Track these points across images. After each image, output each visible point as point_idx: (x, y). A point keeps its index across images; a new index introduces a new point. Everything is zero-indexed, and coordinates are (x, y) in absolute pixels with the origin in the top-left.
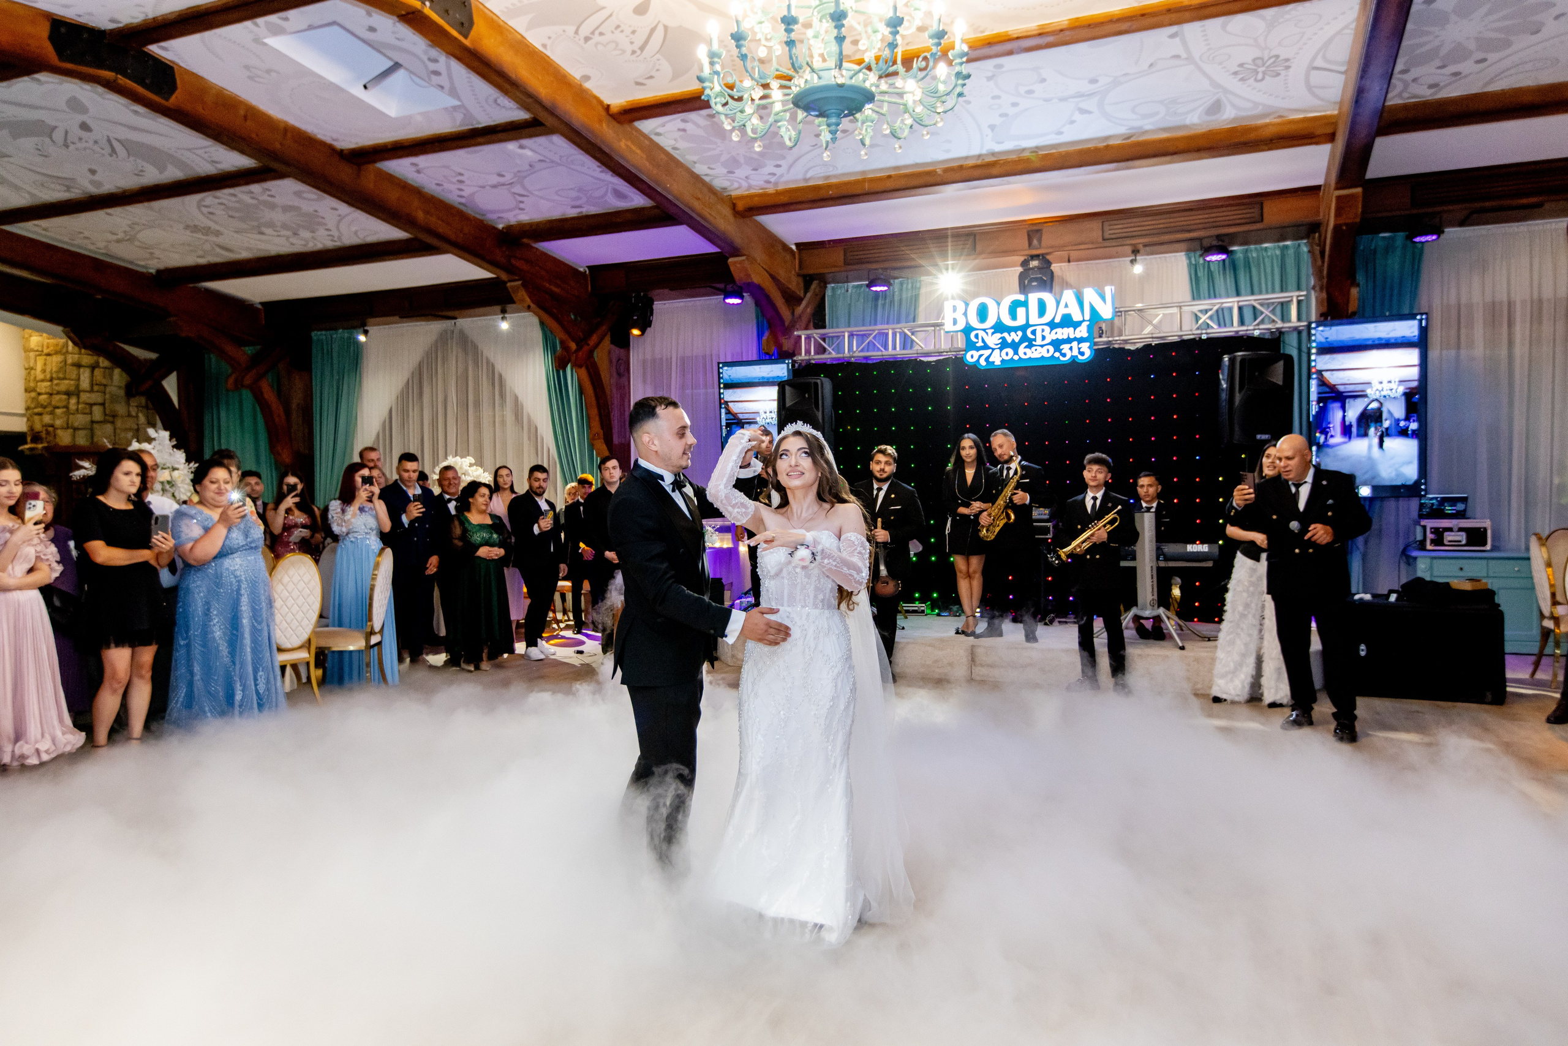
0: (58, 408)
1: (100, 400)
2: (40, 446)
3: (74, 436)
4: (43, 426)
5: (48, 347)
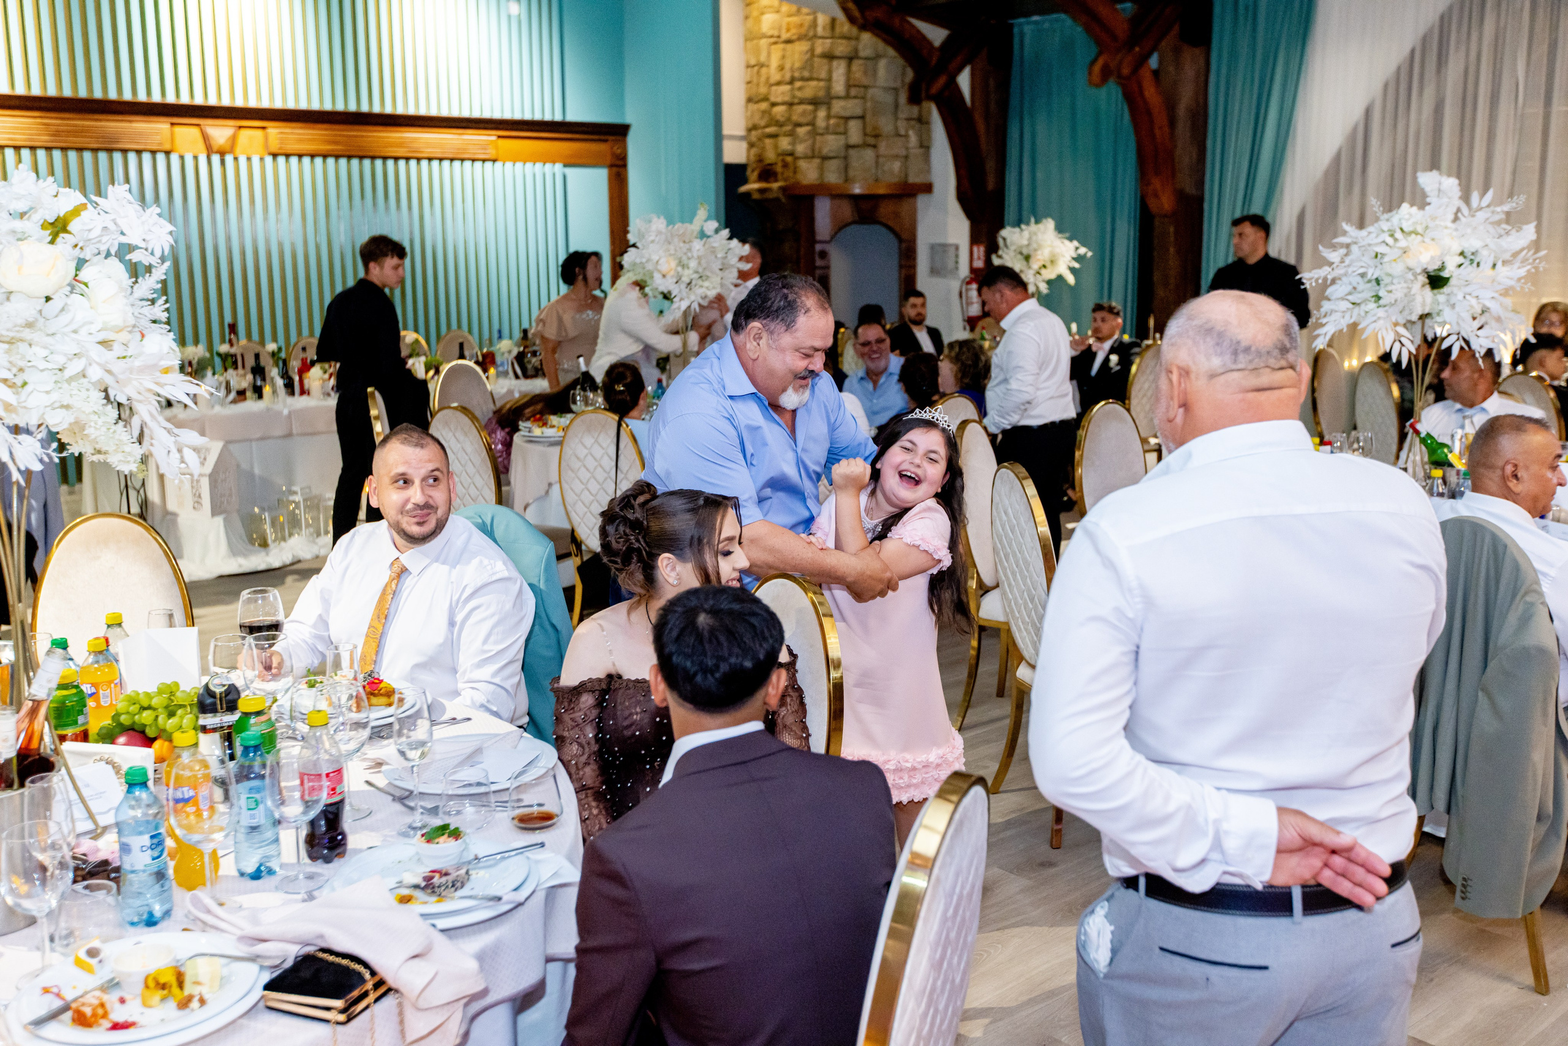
0: (800, 125)
1: (858, 111)
2: (775, 186)
3: (821, 169)
4: (779, 155)
5: (788, 30)
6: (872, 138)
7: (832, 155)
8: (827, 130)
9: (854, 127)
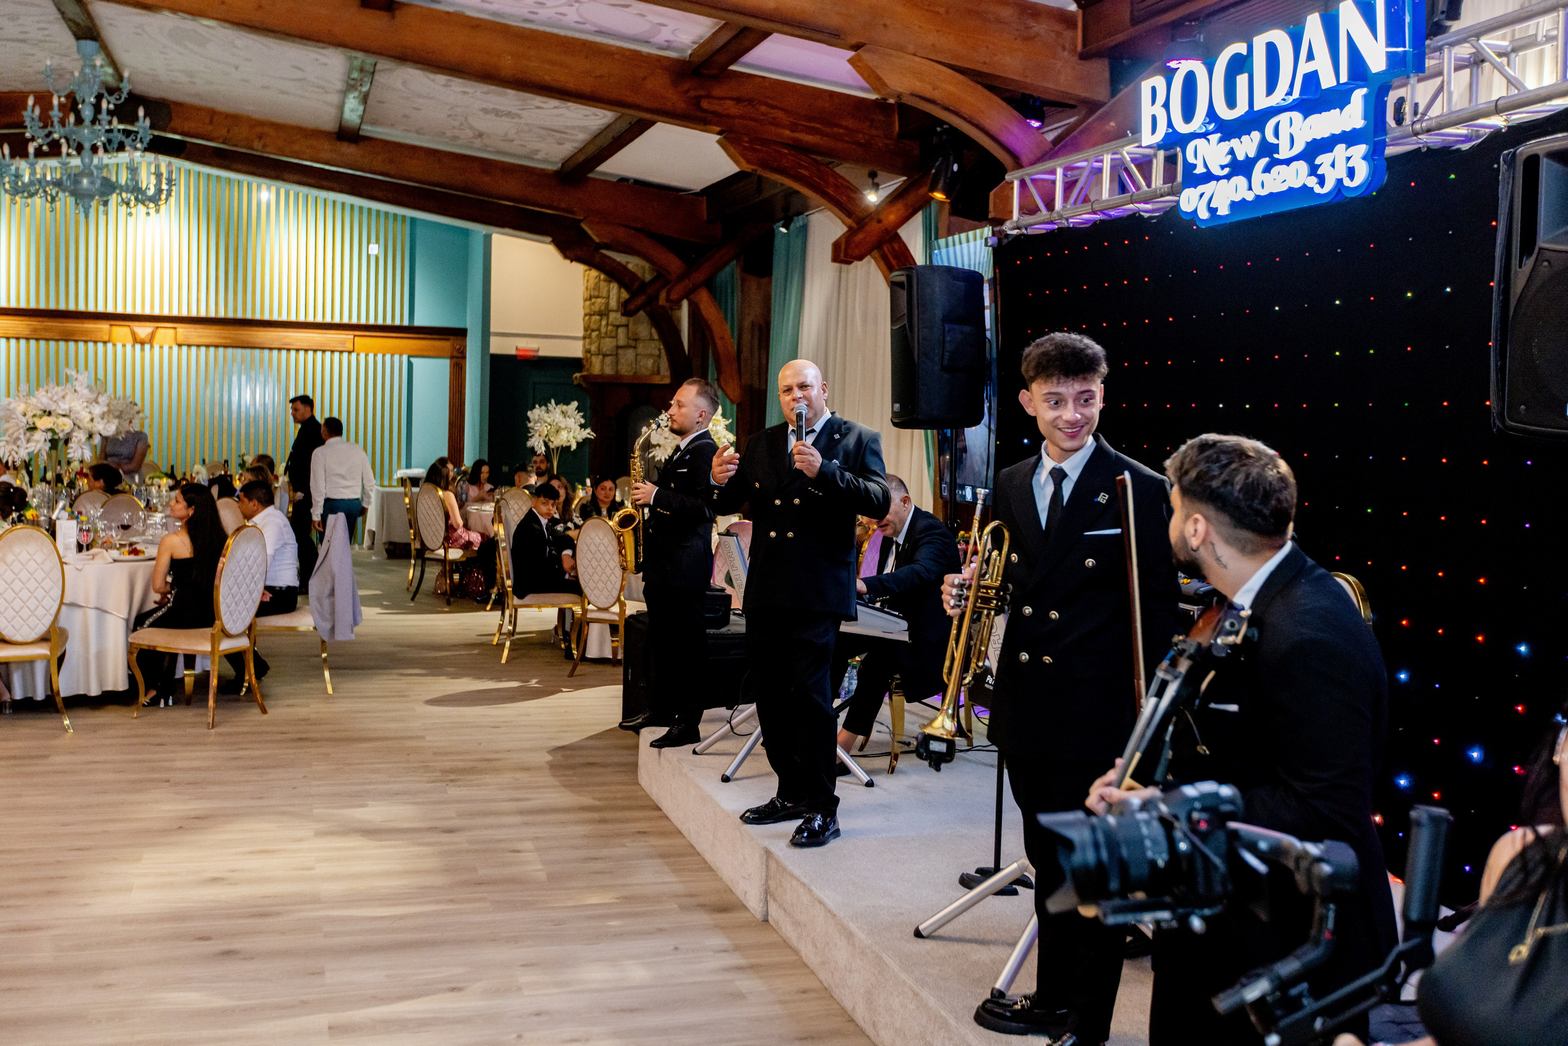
1: (626, 323)
3: (602, 362)
4: (589, 352)
6: (634, 341)
7: (608, 353)
8: (607, 335)
9: (621, 331)
